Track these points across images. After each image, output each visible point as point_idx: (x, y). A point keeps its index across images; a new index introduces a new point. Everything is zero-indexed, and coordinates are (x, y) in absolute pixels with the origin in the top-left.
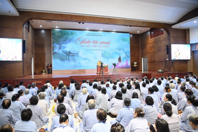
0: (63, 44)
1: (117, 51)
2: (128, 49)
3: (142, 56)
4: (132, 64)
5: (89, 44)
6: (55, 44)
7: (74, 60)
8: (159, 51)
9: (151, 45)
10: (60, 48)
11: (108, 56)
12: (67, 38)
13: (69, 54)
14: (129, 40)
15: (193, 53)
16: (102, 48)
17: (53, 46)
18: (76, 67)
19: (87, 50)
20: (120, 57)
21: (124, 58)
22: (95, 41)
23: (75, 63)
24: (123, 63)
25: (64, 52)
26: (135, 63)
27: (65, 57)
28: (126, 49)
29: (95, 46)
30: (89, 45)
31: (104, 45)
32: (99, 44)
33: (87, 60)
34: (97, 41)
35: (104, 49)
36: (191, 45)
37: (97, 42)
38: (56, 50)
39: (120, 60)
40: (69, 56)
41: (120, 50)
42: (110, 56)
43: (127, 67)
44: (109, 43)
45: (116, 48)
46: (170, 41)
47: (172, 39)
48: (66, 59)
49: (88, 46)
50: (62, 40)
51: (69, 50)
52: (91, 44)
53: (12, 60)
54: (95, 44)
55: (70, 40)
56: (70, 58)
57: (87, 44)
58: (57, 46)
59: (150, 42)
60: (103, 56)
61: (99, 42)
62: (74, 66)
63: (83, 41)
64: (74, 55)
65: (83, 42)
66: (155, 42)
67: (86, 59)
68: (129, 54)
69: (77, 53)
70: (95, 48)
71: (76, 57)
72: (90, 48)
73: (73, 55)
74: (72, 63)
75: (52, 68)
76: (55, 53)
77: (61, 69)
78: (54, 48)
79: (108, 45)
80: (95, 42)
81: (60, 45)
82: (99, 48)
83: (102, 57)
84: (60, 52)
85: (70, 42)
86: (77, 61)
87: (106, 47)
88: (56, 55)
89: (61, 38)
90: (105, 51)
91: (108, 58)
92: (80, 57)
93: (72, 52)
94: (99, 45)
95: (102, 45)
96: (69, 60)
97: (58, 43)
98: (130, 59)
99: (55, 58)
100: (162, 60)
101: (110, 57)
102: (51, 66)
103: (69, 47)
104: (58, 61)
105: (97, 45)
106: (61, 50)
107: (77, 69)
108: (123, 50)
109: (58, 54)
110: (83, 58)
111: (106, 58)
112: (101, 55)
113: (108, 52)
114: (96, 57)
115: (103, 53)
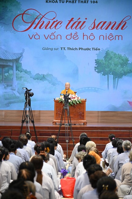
5: (53, 30)
11: (119, 69)
16: (96, 43)
18: (10, 103)
19: (48, 49)
22: (75, 20)
23: (9, 90)
29: (75, 37)
30: (56, 34)
31: (104, 32)
32: (86, 30)
33: (46, 82)
34: (82, 20)
35: (105, 45)
37: (80, 24)
42: (126, 69)
44: (122, 25)
49: (52, 37)
52: (62, 30)
54: (73, 31)
57: (48, 32)
60: (100, 67)
61: (89, 24)
62: (6, 99)
63: (37, 21)
64: (7, 66)
65: (34, 26)
67: (43, 78)
69: (17, 60)
70: (73, 43)
71: (11, 72)
72: (59, 43)
73: (3, 67)
79: (119, 32)
80: (75, 24)
82: (86, 44)
83: (98, 72)
86: (16, 83)
87: (111, 37)
90: (107, 54)
91: (118, 76)
92: (26, 72)
94: (88, 32)
101: (125, 74)
105: (80, 32)
110: (34, 73)
111: (111, 76)
112: (94, 65)
113: (120, 57)
114: (75, 73)
115: (102, 58)
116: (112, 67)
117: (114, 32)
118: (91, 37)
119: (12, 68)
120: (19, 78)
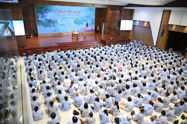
0: (44, 13)
1: (86, 18)
2: (93, 17)
3: (103, 22)
4: (96, 28)
5: (64, 13)
6: (38, 13)
7: (54, 26)
8: (114, 22)
9: (110, 16)
10: (42, 17)
11: (79, 23)
12: (47, 8)
13: (50, 21)
14: (95, 10)
15: (134, 26)
17: (37, 15)
19: (63, 18)
20: (87, 23)
21: (90, 23)
23: (55, 28)
24: (90, 28)
25: (46, 20)
26: (98, 27)
27: (47, 24)
28: (92, 17)
29: (69, 15)
32: (72, 13)
34: (71, 11)
35: (76, 17)
36: (134, 21)
37: (70, 12)
38: (40, 19)
39: (87, 25)
40: (50, 23)
41: (87, 17)
42: (81, 22)
43: (92, 30)
44: (80, 12)
45: (84, 16)
46: (121, 18)
47: (122, 16)
48: (48, 25)
50: (43, 10)
51: (49, 19)
52: (66, 13)
53: (19, 35)
54: (69, 14)
55: (50, 10)
56: (51, 24)
57: (63, 14)
58: (40, 15)
59: (110, 13)
60: (75, 22)
61: (72, 12)
62: (54, 30)
65: (60, 12)
66: (113, 15)
67: (63, 25)
68: (94, 21)
69: (56, 21)
70: (69, 17)
71: (55, 24)
72: (66, 16)
73: (53, 22)
74: (52, 28)
75: (37, 32)
76: (39, 21)
77: (45, 33)
78: (38, 17)
80: (69, 12)
81: (42, 14)
82: (72, 17)
84: (43, 20)
85: (50, 11)
86: (56, 26)
87: (77, 15)
88: (40, 22)
89: (43, 9)
90: (76, 19)
91: (79, 24)
92: (59, 24)
93: (52, 20)
94: (72, 14)
95: (74, 14)
96: (50, 26)
97: (41, 12)
98: (94, 24)
99: (39, 25)
100: (115, 28)
101: (80, 23)
102: (37, 30)
103: (49, 16)
104: (42, 27)
105: (71, 14)
106: (43, 18)
107: (57, 32)
108: (90, 17)
109: (42, 21)
111: (77, 24)
112: (74, 22)
113: (79, 20)
114: (70, 24)
115: (75, 20)
116: (78, 22)
117: (78, 14)
118: (73, 15)
119: (55, 23)
120: (57, 25)
